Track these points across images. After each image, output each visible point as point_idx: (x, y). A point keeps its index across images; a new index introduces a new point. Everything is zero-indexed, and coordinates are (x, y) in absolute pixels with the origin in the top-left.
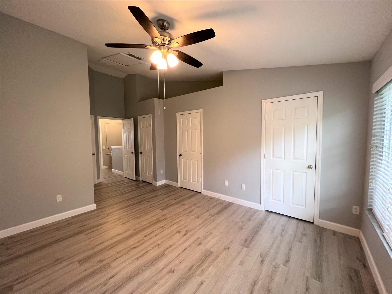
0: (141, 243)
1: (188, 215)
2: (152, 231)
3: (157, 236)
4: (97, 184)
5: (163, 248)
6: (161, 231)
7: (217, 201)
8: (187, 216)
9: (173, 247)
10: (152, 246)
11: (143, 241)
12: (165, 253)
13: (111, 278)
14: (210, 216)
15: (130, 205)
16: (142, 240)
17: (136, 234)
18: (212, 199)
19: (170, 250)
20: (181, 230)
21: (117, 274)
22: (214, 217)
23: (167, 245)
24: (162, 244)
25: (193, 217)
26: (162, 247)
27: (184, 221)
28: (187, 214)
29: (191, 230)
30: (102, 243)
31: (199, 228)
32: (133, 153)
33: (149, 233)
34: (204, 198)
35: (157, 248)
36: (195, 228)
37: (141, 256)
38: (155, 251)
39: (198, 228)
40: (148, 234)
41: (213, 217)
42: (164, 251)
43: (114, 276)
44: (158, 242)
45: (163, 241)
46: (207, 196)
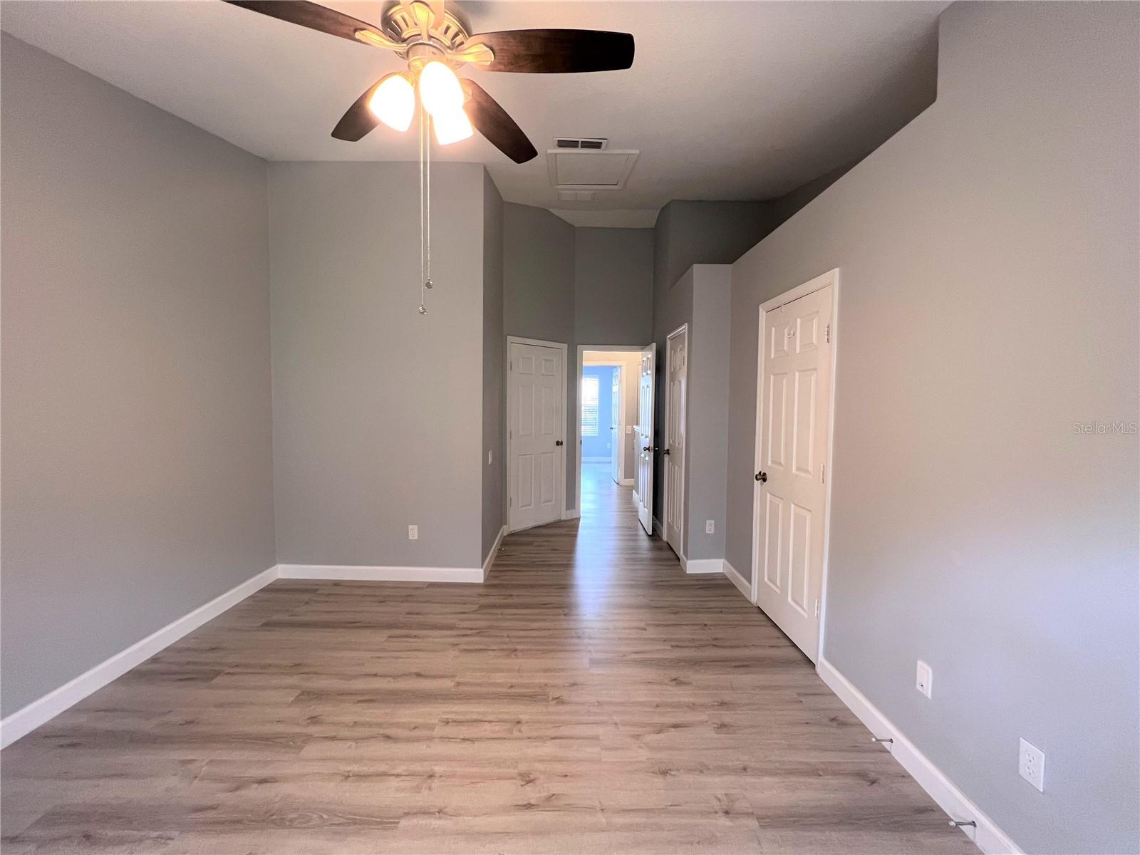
0: (416, 733)
1: (637, 737)
2: (480, 717)
4: (564, 521)
7: (856, 749)
8: (632, 736)
13: (263, 781)
14: (715, 803)
15: (546, 606)
17: (443, 699)
18: (842, 724)
20: (542, 777)
21: (276, 782)
22: (728, 823)
25: (644, 755)
27: (597, 749)
28: (640, 730)
29: (570, 808)
30: (375, 675)
31: (604, 820)
32: (648, 449)
34: (802, 699)
36: (592, 808)
39: (602, 819)
41: (723, 821)
43: (267, 782)
44: (438, 769)
46: (834, 694)
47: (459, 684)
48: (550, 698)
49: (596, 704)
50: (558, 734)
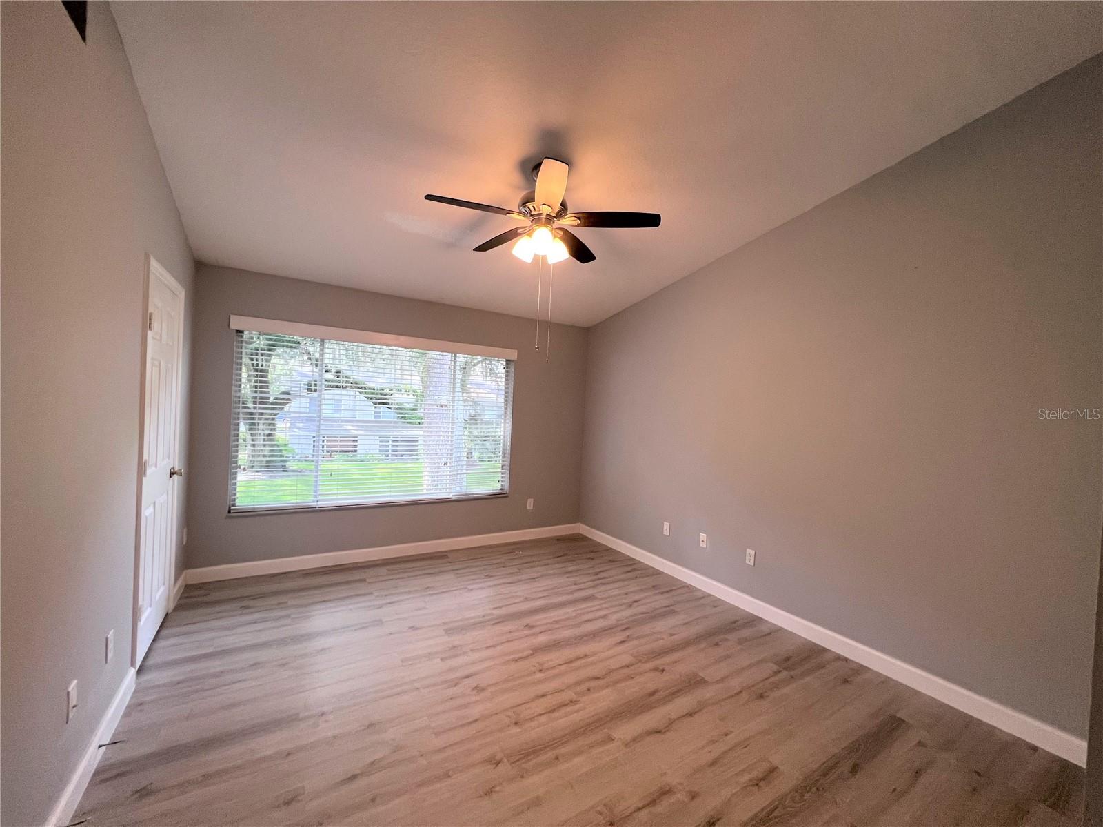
3: (540, 693)
5: (534, 661)
6: (524, 705)
9: (512, 657)
10: (556, 671)
11: (579, 689)
12: (531, 652)
16: (579, 694)
19: (520, 655)
23: (521, 664)
24: (533, 669)
26: (534, 664)
33: (563, 711)
35: (546, 666)
37: (578, 658)
38: (552, 660)
40: (564, 708)
42: (531, 655)
44: (540, 676)
45: (528, 675)
47: (610, 739)
48: (505, 760)
49: (450, 773)
50: (474, 725)
